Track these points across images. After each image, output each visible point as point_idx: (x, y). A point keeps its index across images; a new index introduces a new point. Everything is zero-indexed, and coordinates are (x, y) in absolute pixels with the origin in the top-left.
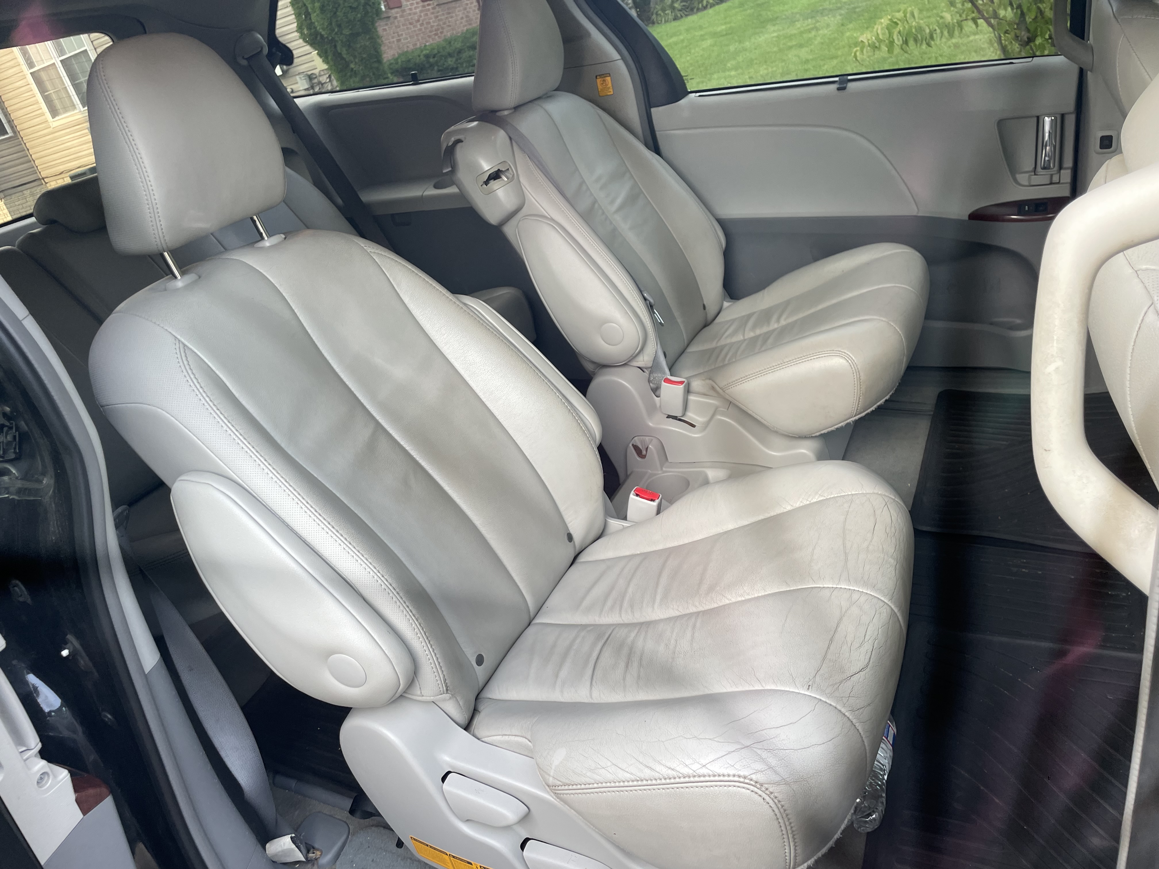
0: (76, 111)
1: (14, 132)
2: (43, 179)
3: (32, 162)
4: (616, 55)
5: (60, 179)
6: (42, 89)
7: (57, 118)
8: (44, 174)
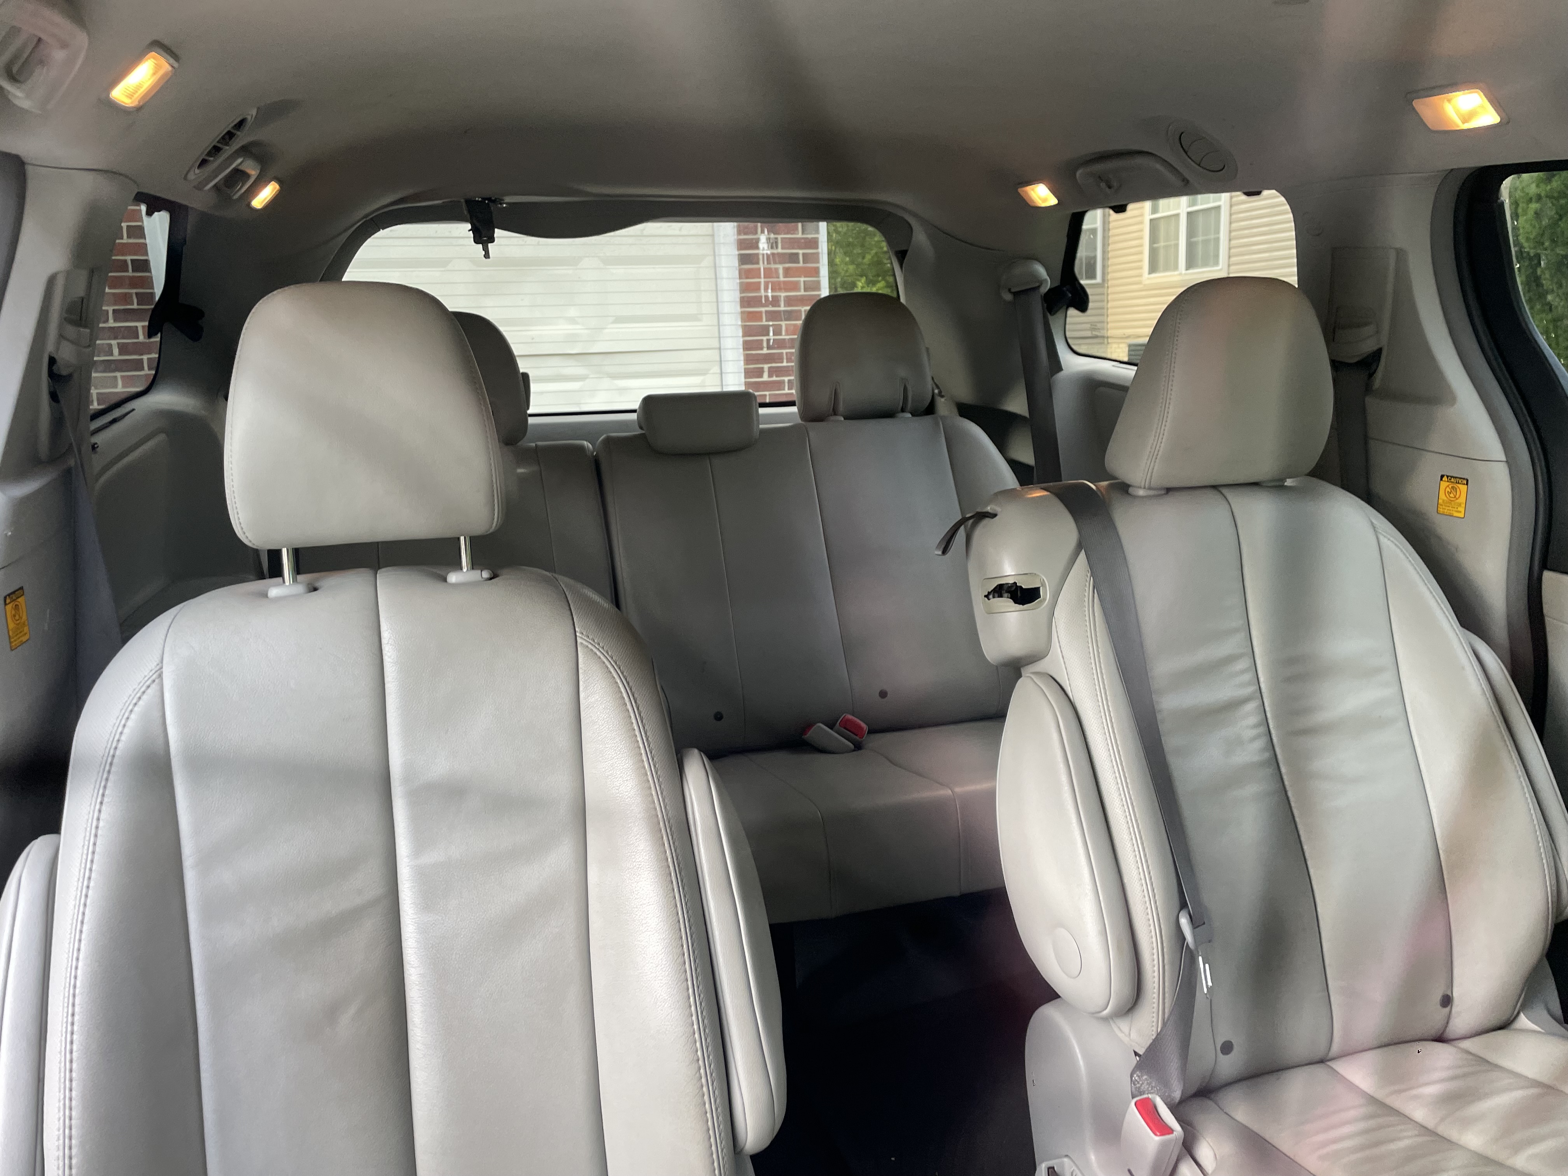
0: (1176, 273)
1: (1103, 280)
2: (1108, 338)
3: (1106, 317)
4: (1497, 451)
5: (1124, 343)
6: (1154, 239)
7: (1153, 275)
8: (1110, 333)
